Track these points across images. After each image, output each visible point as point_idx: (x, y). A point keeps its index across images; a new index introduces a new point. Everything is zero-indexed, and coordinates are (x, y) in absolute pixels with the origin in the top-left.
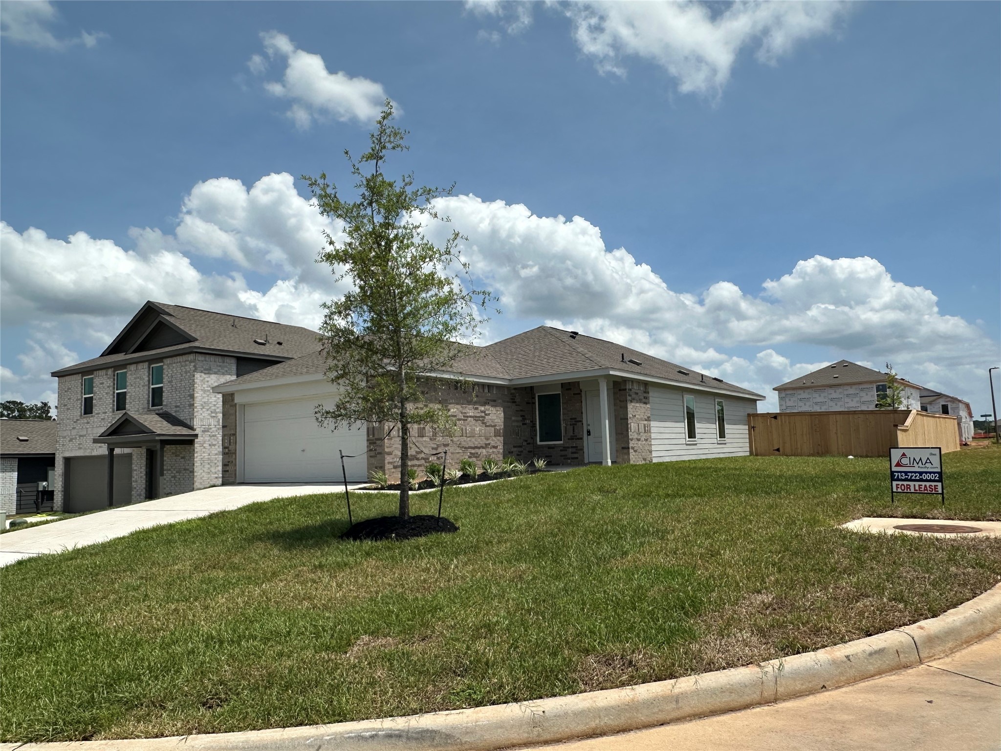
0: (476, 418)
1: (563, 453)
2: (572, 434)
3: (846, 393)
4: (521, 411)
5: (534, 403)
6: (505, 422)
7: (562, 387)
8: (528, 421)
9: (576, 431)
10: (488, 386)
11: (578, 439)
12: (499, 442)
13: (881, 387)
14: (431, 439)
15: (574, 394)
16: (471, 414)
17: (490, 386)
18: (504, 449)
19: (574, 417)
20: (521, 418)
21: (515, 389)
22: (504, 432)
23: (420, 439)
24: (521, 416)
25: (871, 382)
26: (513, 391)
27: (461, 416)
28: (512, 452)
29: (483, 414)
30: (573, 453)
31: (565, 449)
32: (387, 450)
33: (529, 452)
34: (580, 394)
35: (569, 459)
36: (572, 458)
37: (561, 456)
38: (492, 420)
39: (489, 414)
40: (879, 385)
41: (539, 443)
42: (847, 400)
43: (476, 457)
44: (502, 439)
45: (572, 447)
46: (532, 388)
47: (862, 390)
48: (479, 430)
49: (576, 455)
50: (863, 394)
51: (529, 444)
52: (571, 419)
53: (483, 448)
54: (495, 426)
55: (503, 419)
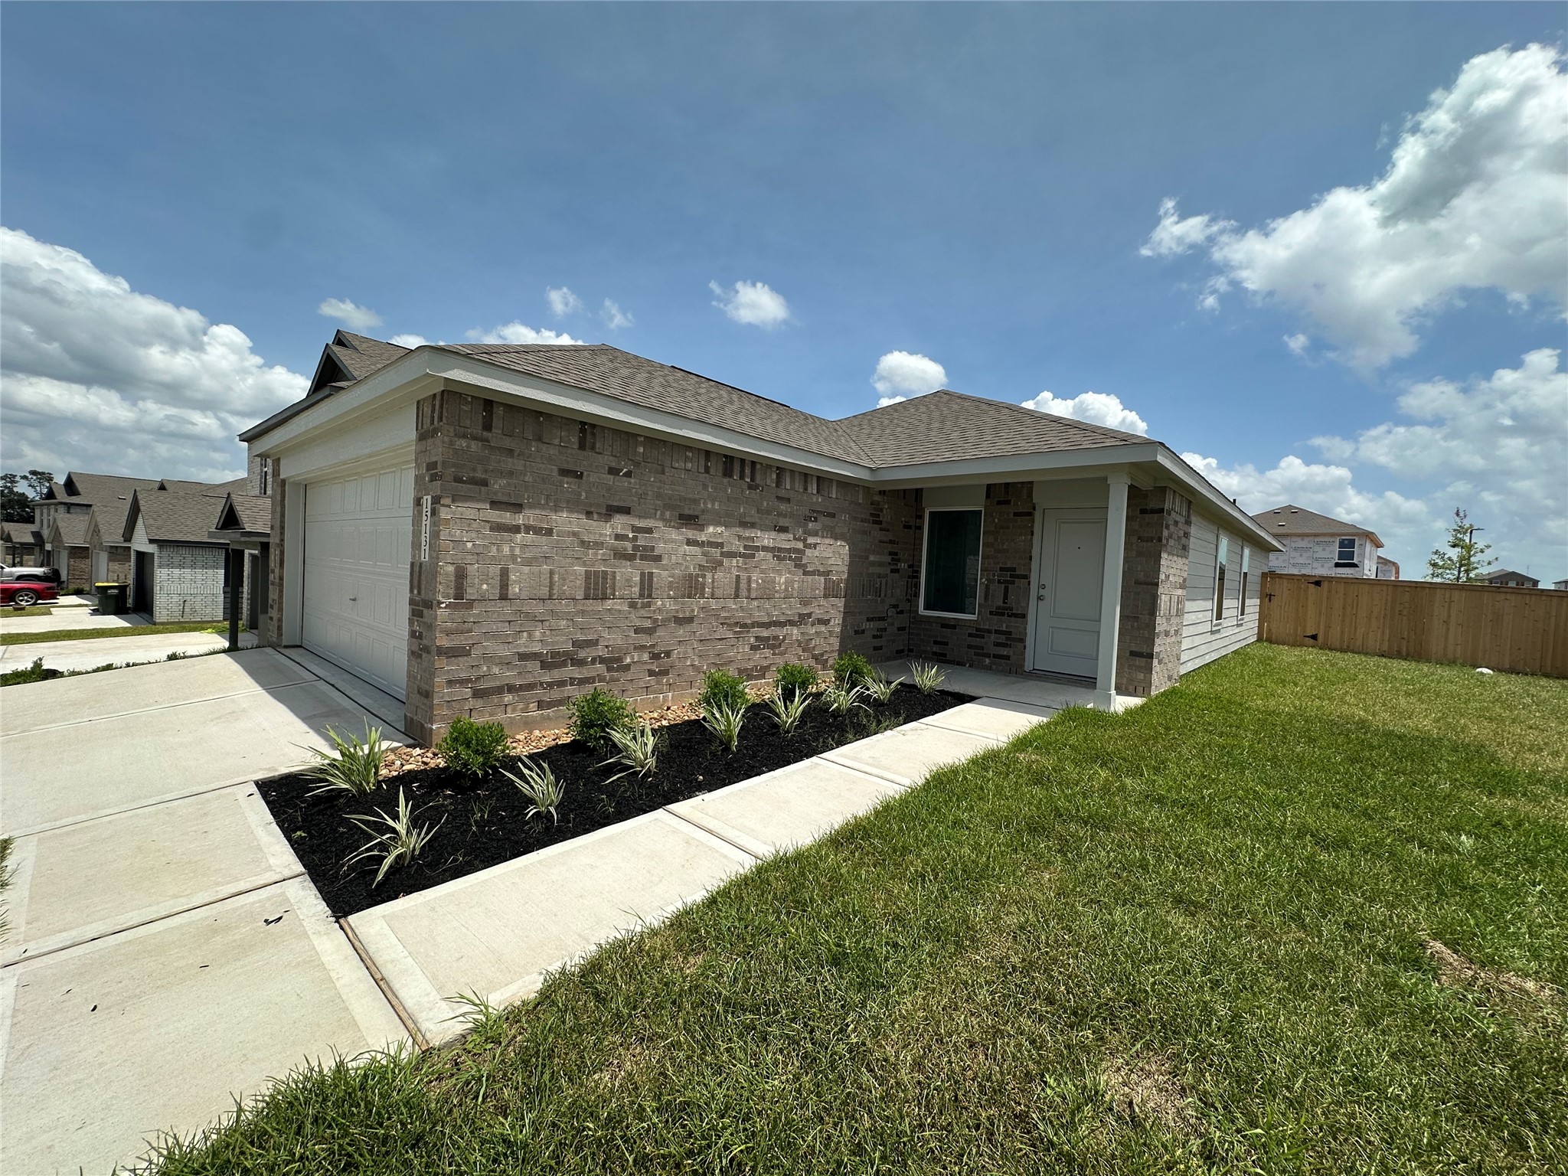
0: (778, 553)
1: (977, 641)
2: (1000, 603)
3: (1293, 545)
4: (891, 542)
5: (920, 528)
6: (851, 565)
7: (988, 496)
8: (903, 565)
9: (1011, 597)
10: (818, 478)
11: (1016, 615)
12: (834, 610)
13: (1346, 542)
14: (633, 605)
15: (1016, 514)
16: (766, 543)
17: (823, 480)
18: (844, 625)
19: (1009, 565)
20: (888, 559)
21: (882, 493)
22: (846, 588)
23: (598, 606)
24: (891, 554)
25: (1333, 535)
26: (877, 498)
27: (737, 546)
28: (863, 632)
29: (800, 545)
30: (997, 644)
31: (979, 632)
32: (443, 641)
33: (899, 629)
34: (1030, 514)
35: (988, 656)
36: (995, 656)
37: (970, 647)
38: (823, 560)
39: (815, 546)
40: (1344, 540)
41: (921, 611)
42: (1294, 554)
43: (773, 647)
44: (840, 603)
45: (997, 632)
46: (918, 493)
47: (1318, 543)
48: (786, 582)
49: (1004, 652)
50: (1317, 548)
51: (901, 612)
52: (1001, 569)
53: (792, 623)
54: (828, 573)
55: (847, 558)
